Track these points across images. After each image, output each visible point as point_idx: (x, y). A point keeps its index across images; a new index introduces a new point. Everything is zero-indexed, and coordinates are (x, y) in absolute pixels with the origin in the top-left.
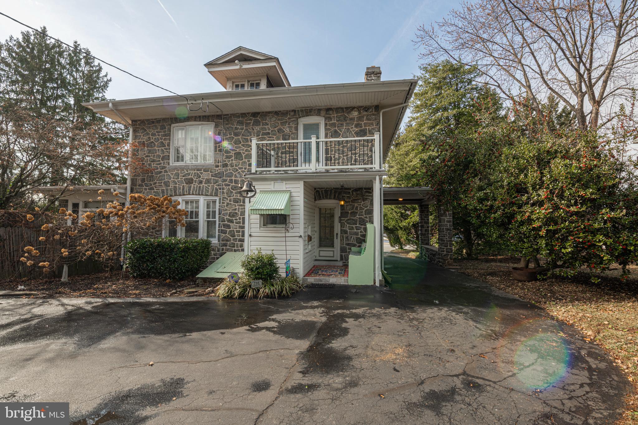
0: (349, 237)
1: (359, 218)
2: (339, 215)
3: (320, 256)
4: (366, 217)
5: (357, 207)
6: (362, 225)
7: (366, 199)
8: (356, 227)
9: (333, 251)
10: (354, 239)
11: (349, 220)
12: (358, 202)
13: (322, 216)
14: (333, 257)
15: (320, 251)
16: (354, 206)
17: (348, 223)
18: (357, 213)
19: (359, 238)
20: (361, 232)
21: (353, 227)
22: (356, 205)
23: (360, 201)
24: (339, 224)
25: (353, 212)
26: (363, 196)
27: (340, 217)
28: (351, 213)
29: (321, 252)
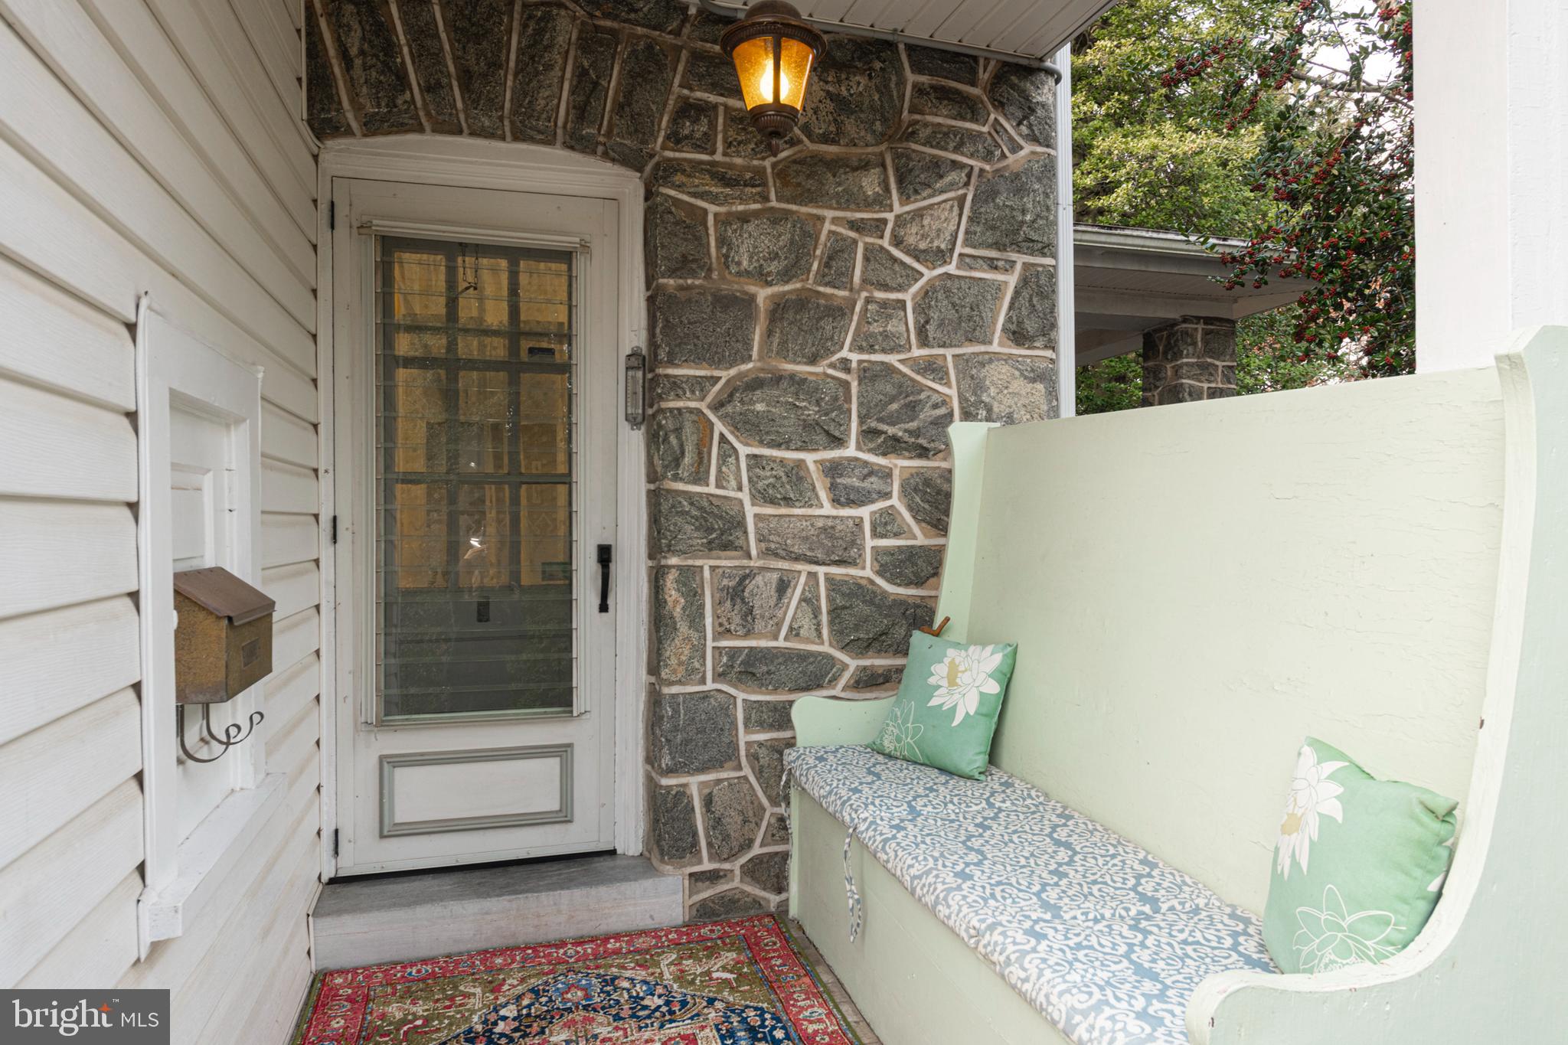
0: (762, 587)
1: (870, 375)
2: (634, 334)
3: (388, 830)
4: (933, 368)
5: (840, 251)
6: (893, 446)
7: (937, 168)
8: (833, 470)
9: (563, 752)
10: (809, 601)
11: (755, 384)
12: (851, 199)
13: (404, 345)
14: (563, 816)
15: (389, 763)
16: (807, 234)
17: (749, 426)
18: (839, 312)
19: (859, 591)
20: (884, 524)
21: (796, 474)
22: (831, 221)
23: (870, 183)
24: (634, 442)
25: (801, 302)
26: (898, 133)
27: (642, 363)
28: (779, 309)
29: (405, 779)
